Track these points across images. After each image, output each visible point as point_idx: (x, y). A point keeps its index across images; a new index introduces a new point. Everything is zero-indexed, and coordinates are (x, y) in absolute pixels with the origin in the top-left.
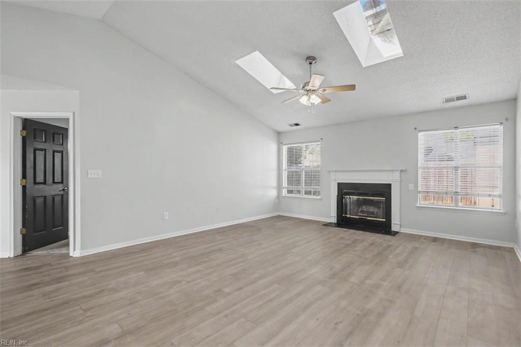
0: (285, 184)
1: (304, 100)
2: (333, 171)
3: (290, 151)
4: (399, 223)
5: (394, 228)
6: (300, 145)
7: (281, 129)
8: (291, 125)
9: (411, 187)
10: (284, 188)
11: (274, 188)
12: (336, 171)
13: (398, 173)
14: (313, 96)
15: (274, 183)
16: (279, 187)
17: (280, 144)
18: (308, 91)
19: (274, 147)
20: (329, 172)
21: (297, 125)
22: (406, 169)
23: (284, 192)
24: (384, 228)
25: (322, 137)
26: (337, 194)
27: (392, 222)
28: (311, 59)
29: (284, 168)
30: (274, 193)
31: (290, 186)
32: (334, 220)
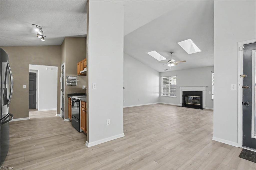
0: (162, 91)
1: (169, 65)
2: (181, 87)
3: (164, 79)
4: (205, 106)
5: (204, 107)
6: (168, 77)
7: (161, 71)
8: (165, 70)
9: (210, 93)
10: (162, 93)
11: (158, 93)
12: (182, 87)
13: (205, 88)
14: (172, 64)
15: (158, 91)
16: (160, 93)
17: (160, 77)
18: (170, 62)
19: (158, 78)
20: (180, 87)
21: (167, 70)
22: (208, 87)
23: (162, 95)
24: (200, 107)
25: (177, 74)
26: (182, 95)
27: (203, 105)
28: (172, 53)
29: (162, 86)
30: (158, 95)
31: (164, 93)
32: (181, 105)
